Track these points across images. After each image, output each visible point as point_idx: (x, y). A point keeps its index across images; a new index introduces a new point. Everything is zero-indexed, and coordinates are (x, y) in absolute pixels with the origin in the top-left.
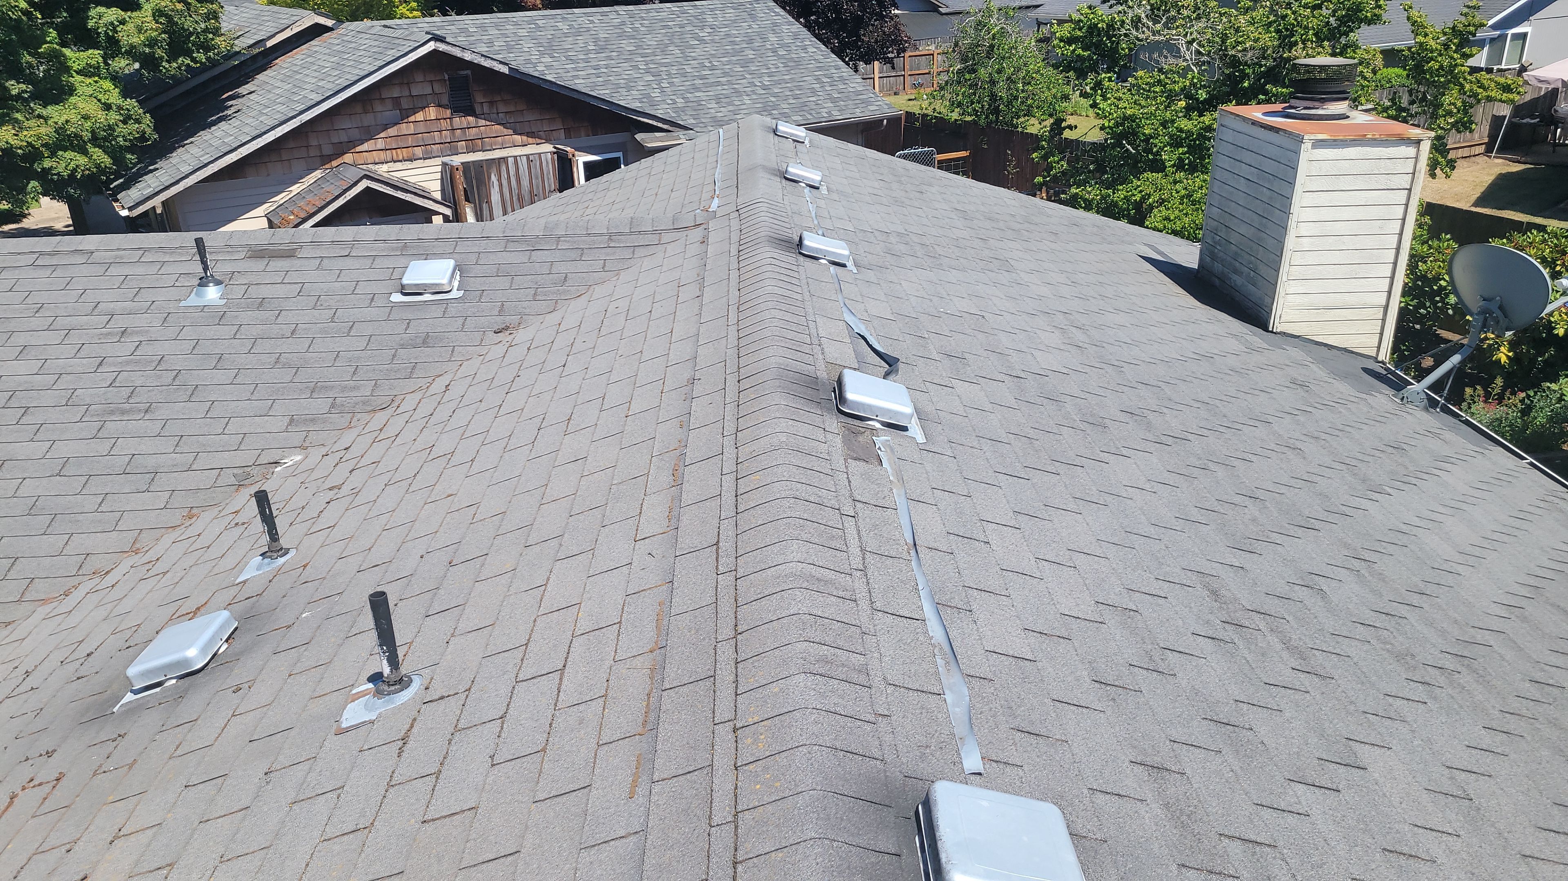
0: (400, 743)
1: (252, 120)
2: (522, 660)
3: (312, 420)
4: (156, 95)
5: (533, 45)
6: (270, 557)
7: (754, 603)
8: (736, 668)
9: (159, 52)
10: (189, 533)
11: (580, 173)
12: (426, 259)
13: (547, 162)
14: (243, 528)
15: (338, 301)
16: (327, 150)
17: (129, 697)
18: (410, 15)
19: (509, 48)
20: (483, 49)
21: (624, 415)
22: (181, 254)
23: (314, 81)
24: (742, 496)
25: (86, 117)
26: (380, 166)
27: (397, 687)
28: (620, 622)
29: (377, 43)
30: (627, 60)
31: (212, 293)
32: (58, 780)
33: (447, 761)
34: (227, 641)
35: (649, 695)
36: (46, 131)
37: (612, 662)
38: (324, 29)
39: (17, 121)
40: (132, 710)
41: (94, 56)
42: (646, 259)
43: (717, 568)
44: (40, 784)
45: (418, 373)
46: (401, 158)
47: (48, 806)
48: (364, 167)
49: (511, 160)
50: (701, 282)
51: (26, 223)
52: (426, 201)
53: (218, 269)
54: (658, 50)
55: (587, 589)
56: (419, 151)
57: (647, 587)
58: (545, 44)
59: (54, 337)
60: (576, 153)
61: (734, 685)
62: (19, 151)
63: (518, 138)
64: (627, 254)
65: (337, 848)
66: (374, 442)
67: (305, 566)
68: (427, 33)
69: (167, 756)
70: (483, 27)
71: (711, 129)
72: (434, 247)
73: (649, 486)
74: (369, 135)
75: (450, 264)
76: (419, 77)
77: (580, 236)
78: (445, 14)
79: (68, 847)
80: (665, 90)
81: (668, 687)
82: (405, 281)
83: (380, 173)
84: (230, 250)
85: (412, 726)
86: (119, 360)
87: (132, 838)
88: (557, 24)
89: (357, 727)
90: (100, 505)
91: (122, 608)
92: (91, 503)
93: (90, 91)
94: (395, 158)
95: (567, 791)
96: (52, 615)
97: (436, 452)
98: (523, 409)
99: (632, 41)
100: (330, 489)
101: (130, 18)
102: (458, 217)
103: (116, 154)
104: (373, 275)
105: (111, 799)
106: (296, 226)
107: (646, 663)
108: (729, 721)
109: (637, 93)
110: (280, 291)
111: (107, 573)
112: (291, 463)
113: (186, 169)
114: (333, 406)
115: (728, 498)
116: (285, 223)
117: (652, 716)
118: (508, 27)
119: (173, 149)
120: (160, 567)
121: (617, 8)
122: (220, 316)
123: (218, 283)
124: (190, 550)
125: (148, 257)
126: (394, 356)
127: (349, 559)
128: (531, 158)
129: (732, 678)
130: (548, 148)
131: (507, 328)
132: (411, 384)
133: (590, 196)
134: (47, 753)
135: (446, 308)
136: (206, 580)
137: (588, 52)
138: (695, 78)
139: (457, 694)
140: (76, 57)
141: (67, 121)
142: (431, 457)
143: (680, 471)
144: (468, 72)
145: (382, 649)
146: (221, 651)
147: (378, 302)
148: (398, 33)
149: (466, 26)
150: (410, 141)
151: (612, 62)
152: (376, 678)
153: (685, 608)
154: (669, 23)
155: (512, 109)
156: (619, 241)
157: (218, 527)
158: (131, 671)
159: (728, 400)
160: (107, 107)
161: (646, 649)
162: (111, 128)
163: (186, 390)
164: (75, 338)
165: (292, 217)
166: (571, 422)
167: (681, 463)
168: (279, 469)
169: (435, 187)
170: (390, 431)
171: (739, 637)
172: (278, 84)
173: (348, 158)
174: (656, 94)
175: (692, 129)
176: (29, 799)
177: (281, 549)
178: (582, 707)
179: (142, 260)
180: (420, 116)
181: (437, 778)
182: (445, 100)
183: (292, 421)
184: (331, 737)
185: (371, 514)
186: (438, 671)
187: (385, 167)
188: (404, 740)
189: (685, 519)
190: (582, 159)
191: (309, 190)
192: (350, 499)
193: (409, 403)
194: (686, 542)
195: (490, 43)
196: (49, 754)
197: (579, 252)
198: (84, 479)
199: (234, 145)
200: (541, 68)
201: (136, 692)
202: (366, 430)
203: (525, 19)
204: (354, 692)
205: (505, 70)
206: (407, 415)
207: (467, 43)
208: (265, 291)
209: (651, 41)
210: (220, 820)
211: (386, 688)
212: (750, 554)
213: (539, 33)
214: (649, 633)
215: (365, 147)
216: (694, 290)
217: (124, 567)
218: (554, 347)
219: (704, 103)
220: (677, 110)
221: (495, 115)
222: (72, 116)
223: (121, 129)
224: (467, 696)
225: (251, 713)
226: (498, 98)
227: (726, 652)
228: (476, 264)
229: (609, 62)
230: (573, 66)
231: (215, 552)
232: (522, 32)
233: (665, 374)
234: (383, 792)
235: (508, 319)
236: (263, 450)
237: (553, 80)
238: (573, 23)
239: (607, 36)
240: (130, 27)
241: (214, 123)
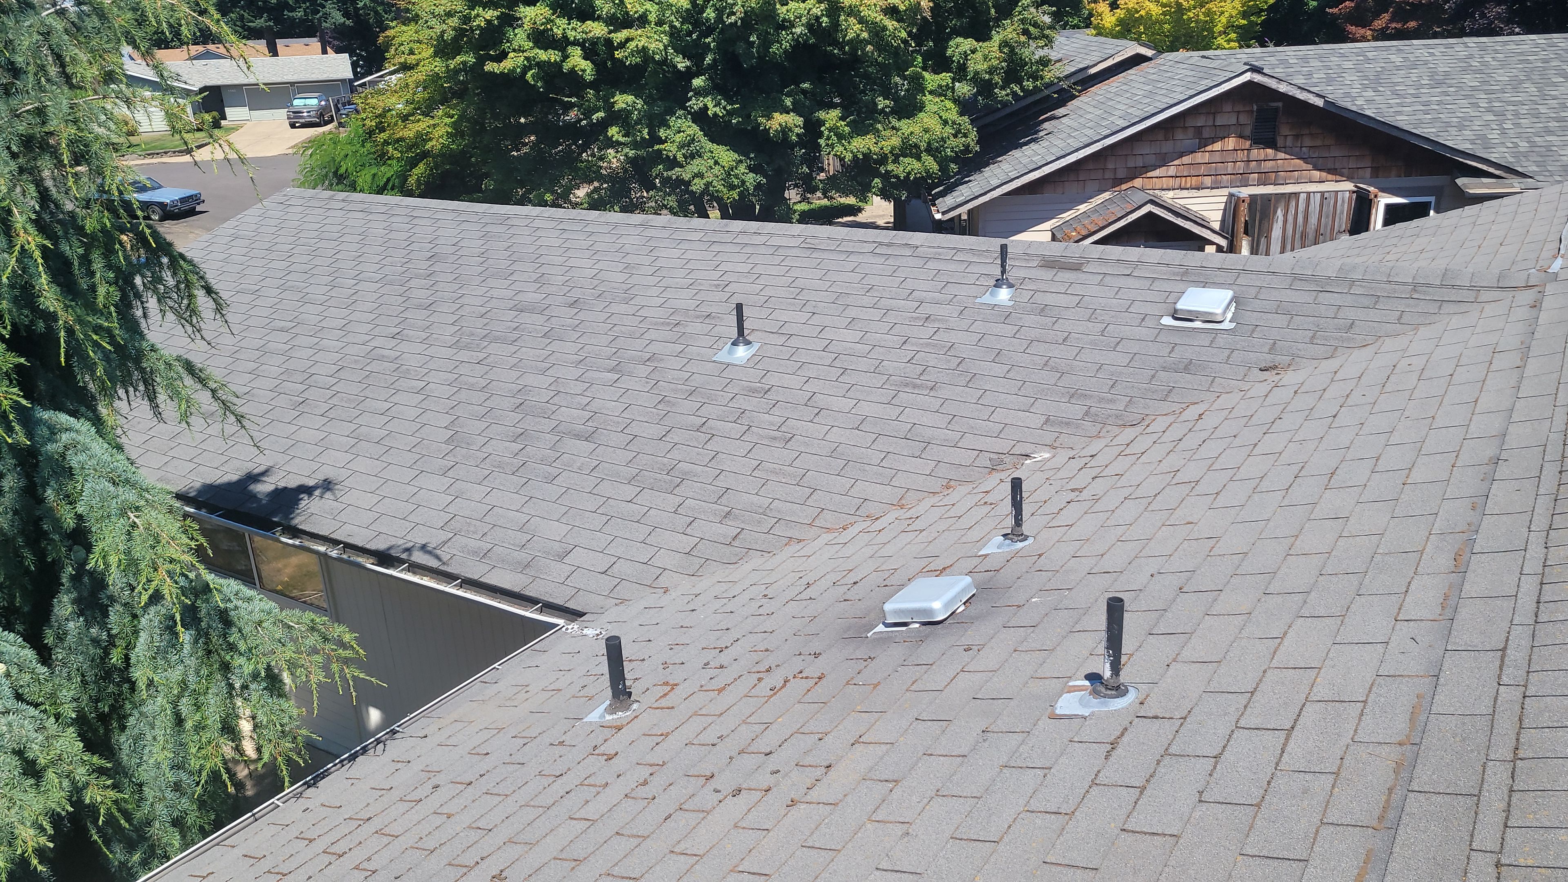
0: (1109, 747)
1: (1060, 141)
2: (1246, 707)
3: (1067, 424)
4: (985, 115)
5: (1356, 78)
6: (1011, 540)
7: (1547, 730)
8: (1510, 797)
9: (997, 79)
10: (946, 501)
11: (1378, 216)
12: (1204, 287)
13: (1343, 201)
14: (990, 507)
15: (1113, 317)
16: (1121, 174)
17: (881, 628)
18: (1227, 46)
19: (1329, 81)
20: (1300, 80)
21: (1400, 482)
22: (987, 257)
23: (1124, 107)
24: (1546, 605)
25: (926, 131)
26: (1167, 192)
27: (1113, 692)
28: (1365, 702)
29: (1194, 73)
30: (1466, 97)
31: (1004, 295)
32: (820, 678)
33: (1153, 781)
34: (964, 603)
35: (1390, 790)
36: (895, 141)
37: (1350, 741)
38: (1143, 59)
39: (878, 131)
40: (882, 640)
41: (945, 78)
42: (1456, 316)
43: (1499, 677)
44: (807, 678)
45: (1173, 397)
46: (1188, 186)
47: (809, 697)
48: (1151, 192)
49: (1303, 197)
50: (1525, 352)
51: (861, 218)
52: (1204, 230)
53: (1013, 274)
54: (1509, 87)
55: (1330, 655)
56: (1208, 181)
57: (1405, 673)
58: (1371, 77)
59: (877, 314)
60: (1380, 194)
61: (1504, 815)
62: (875, 157)
63: (1317, 174)
64: (1433, 308)
65: (1038, 822)
66: (1119, 455)
67: (1040, 555)
68: (1245, 64)
69: (905, 688)
70: (1305, 59)
71: (1559, 178)
72: (1216, 276)
73: (1422, 564)
74: (1163, 161)
75: (1229, 294)
76: (1228, 107)
77: (1379, 282)
78: (1263, 45)
79: (820, 736)
80: (1507, 131)
81: (1416, 789)
82: (1179, 306)
83: (1164, 198)
84: (1027, 258)
85: (1122, 734)
86: (922, 341)
87: (871, 747)
88: (1389, 56)
89: (1070, 717)
90: (882, 461)
91: (885, 552)
92: (876, 457)
93: (935, 108)
94: (1183, 185)
95: (1280, 856)
96: (833, 542)
97: (1180, 477)
98: (1281, 453)
99: (1478, 76)
100: (1073, 490)
101: (980, 47)
102: (1232, 248)
103: (943, 163)
104: (1150, 296)
105: (859, 708)
106: (1077, 242)
107: (1392, 755)
108: (1491, 852)
109: (1470, 133)
110: (1062, 300)
111: (877, 519)
112: (1039, 459)
113: (995, 182)
114: (1087, 413)
115: (1527, 602)
116: (1067, 238)
117: (1392, 815)
118: (1332, 59)
119: (987, 165)
120: (918, 525)
121: (1466, 39)
122: (1006, 316)
123: (1011, 286)
124: (945, 516)
125: (960, 257)
126: (1153, 376)
127: (1083, 559)
128: (1326, 195)
129: (1503, 805)
130: (1349, 186)
131: (1275, 367)
132: (1165, 407)
133: (1395, 241)
134: (815, 654)
135: (1215, 338)
136: (956, 546)
137: (1422, 86)
138: (1550, 120)
139: (1172, 718)
140: (931, 80)
141: (912, 133)
142: (1174, 482)
143: (1465, 558)
144: (1280, 104)
145: (1108, 652)
146: (958, 611)
147: (1148, 322)
148: (1215, 64)
149: (1287, 58)
150: (1202, 170)
151: (1448, 98)
152: (1094, 677)
153: (1452, 710)
154: (1529, 58)
155: (1318, 143)
156: (1425, 293)
157: (970, 501)
158: (888, 607)
159: (1542, 491)
160: (945, 122)
161: (1393, 740)
162: (943, 140)
163: (967, 376)
164: (891, 318)
165: (1074, 234)
166: (1335, 477)
167: (1468, 550)
168: (1028, 462)
169: (1215, 218)
170: (1136, 448)
171: (1518, 762)
172: (1091, 109)
173: (1138, 182)
174: (1494, 135)
175: (1531, 177)
176: (797, 687)
177: (1022, 535)
178: (1308, 777)
179: (954, 258)
180: (1217, 146)
181: (1141, 793)
182: (1248, 131)
183: (1047, 420)
184: (1045, 718)
185: (1109, 523)
186: (1156, 689)
187: (1171, 194)
188: (1114, 745)
189: (1464, 613)
190: (1384, 200)
191: (1095, 210)
192: (1090, 504)
193: (1159, 425)
194: (1461, 637)
195: (1310, 75)
196: (817, 655)
197: (1374, 299)
198: (875, 436)
199: (1040, 164)
200: (1359, 102)
201: (887, 625)
202: (1114, 443)
203: (1354, 50)
204: (1071, 684)
205: (1320, 103)
206: (1155, 436)
207: (1284, 74)
208: (1049, 299)
209: (1502, 76)
210: (941, 758)
211: (1103, 690)
212: (1550, 673)
213: (1367, 65)
214: (1400, 726)
215: (1156, 173)
216: (1515, 359)
217: (890, 517)
218: (1327, 395)
219: (1555, 148)
220: (1516, 155)
221: (1298, 149)
222: (917, 129)
223: (952, 142)
224: (1182, 724)
225: (979, 674)
226: (1307, 131)
227: (1498, 775)
228: (1256, 298)
229: (1443, 98)
230: (1398, 101)
231: (965, 523)
232: (1348, 65)
233: (1461, 447)
234: (1087, 787)
235: (1278, 359)
236: (1018, 442)
237: (1373, 115)
238: (1408, 55)
239: (1449, 69)
240: (979, 55)
241: (1026, 144)
